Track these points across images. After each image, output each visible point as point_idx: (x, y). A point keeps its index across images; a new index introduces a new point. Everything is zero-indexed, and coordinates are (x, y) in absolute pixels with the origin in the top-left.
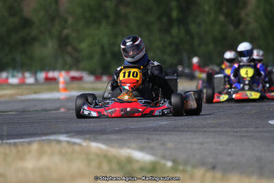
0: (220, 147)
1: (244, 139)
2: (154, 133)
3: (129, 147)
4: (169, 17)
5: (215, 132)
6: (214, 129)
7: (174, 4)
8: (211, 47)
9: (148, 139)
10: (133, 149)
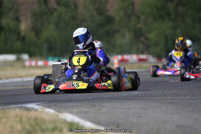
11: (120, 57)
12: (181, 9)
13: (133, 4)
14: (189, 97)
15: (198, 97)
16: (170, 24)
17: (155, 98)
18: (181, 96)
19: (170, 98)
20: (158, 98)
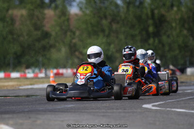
4: (147, 31)
7: (150, 22)
8: (177, 52)
11: (55, 71)
12: (114, 26)
13: (68, 20)
14: (120, 110)
15: (130, 111)
16: (104, 40)
17: (88, 111)
18: (113, 109)
19: (103, 111)
20: (91, 111)
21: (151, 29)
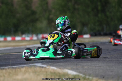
0: (108, 68)
1: (120, 64)
2: (80, 62)
3: (67, 69)
5: (108, 61)
6: (108, 60)
9: (77, 65)
10: (69, 69)
21: (99, 8)
